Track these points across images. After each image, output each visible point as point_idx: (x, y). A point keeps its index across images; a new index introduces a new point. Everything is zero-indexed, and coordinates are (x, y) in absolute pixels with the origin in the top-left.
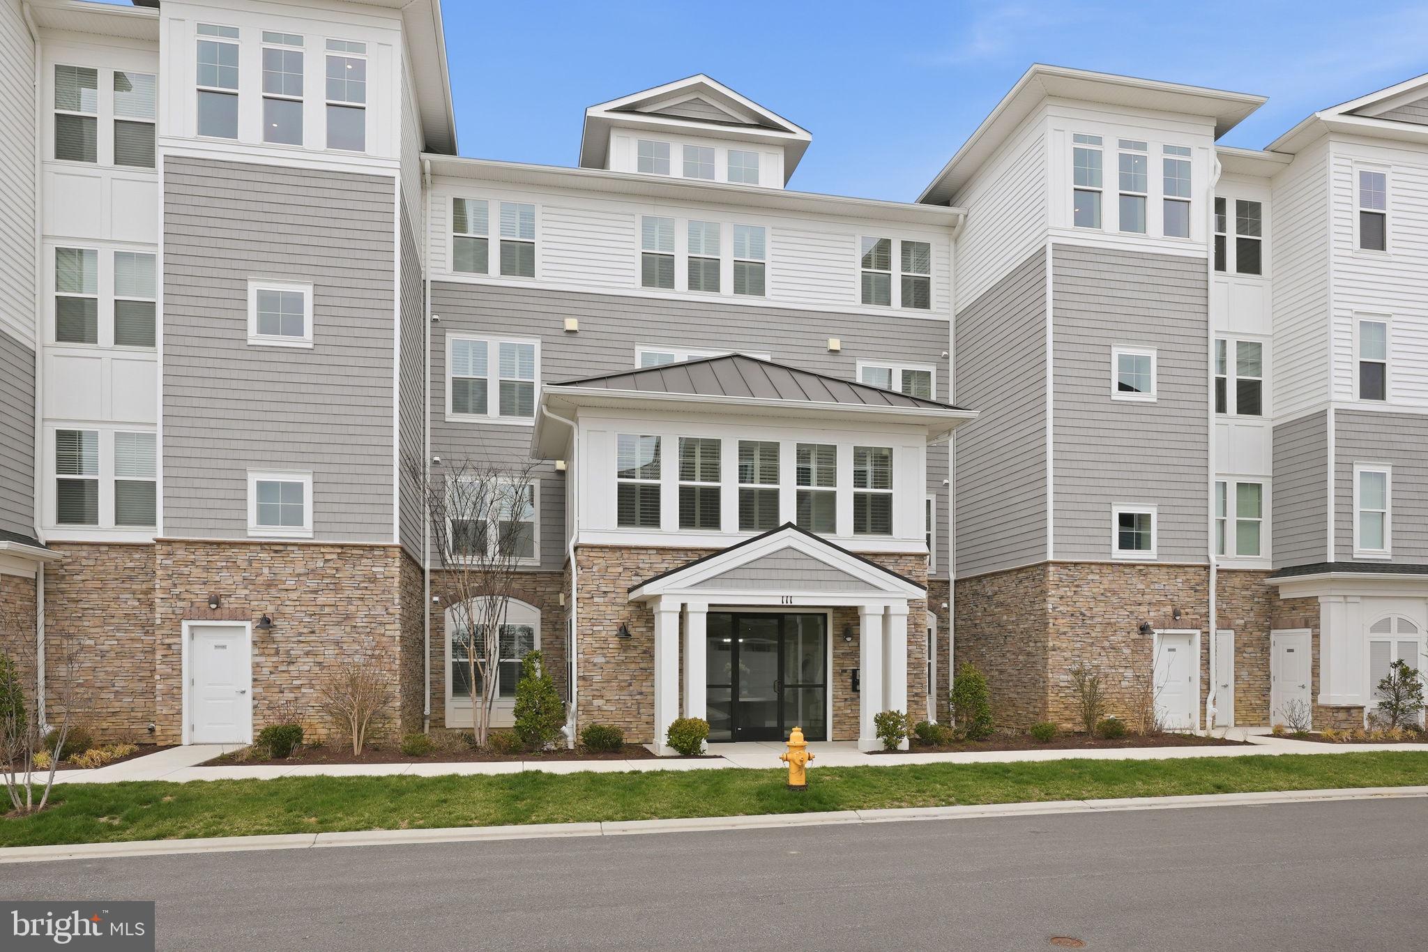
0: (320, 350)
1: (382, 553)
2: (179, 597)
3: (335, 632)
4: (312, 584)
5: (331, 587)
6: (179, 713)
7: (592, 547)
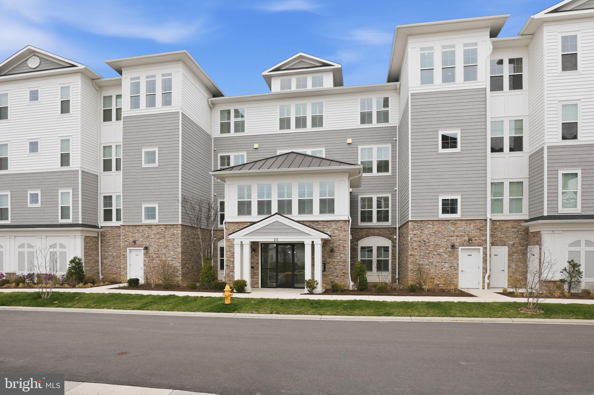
0: (160, 167)
1: (176, 227)
2: (126, 241)
3: (164, 251)
4: (158, 236)
5: (163, 237)
6: (127, 274)
7: (230, 223)
